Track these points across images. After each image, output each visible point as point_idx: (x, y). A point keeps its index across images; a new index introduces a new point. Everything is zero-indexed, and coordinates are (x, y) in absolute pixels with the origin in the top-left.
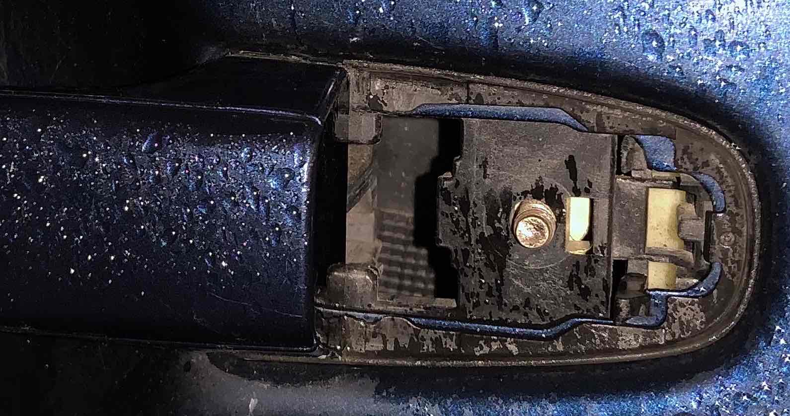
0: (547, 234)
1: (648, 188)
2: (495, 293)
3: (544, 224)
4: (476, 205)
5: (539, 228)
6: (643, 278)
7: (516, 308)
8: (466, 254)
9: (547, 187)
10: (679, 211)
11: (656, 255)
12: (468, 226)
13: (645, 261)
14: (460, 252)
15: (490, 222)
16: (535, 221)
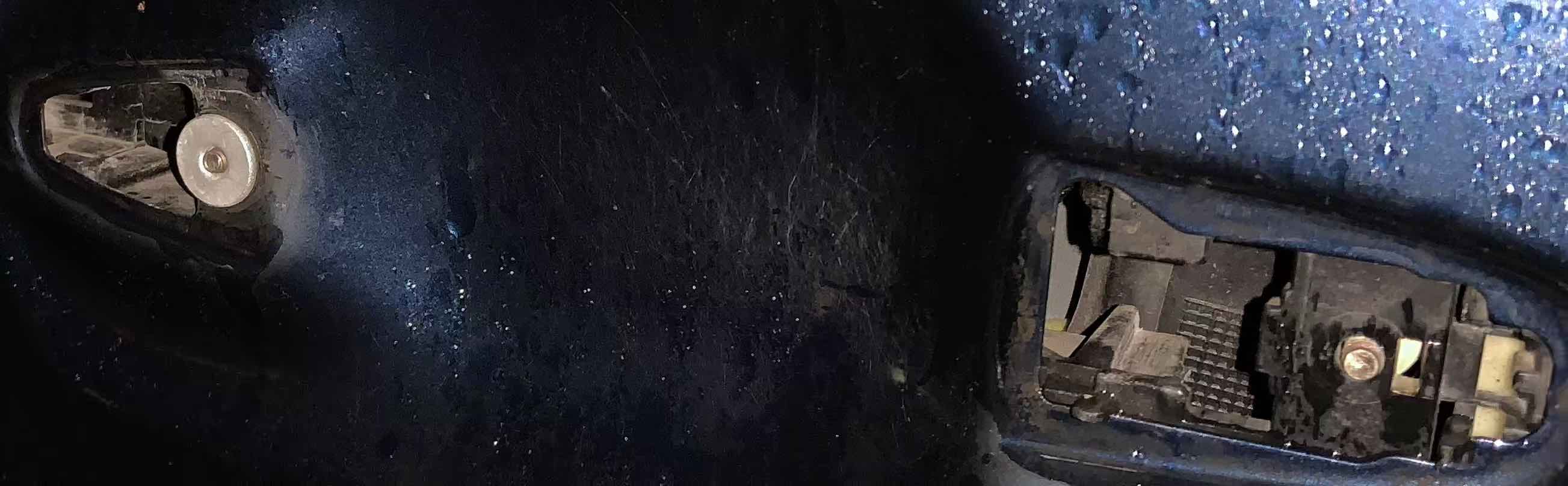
0: (1376, 367)
1: (1485, 334)
2: (1312, 422)
3: (1374, 357)
4: (1302, 336)
5: (1369, 361)
6: (1469, 422)
7: (1332, 440)
8: (1286, 384)
9: (1378, 326)
10: (1515, 359)
11: (1487, 399)
12: (1291, 356)
13: (1474, 404)
14: (1279, 381)
15: (1315, 353)
16: (1365, 354)
